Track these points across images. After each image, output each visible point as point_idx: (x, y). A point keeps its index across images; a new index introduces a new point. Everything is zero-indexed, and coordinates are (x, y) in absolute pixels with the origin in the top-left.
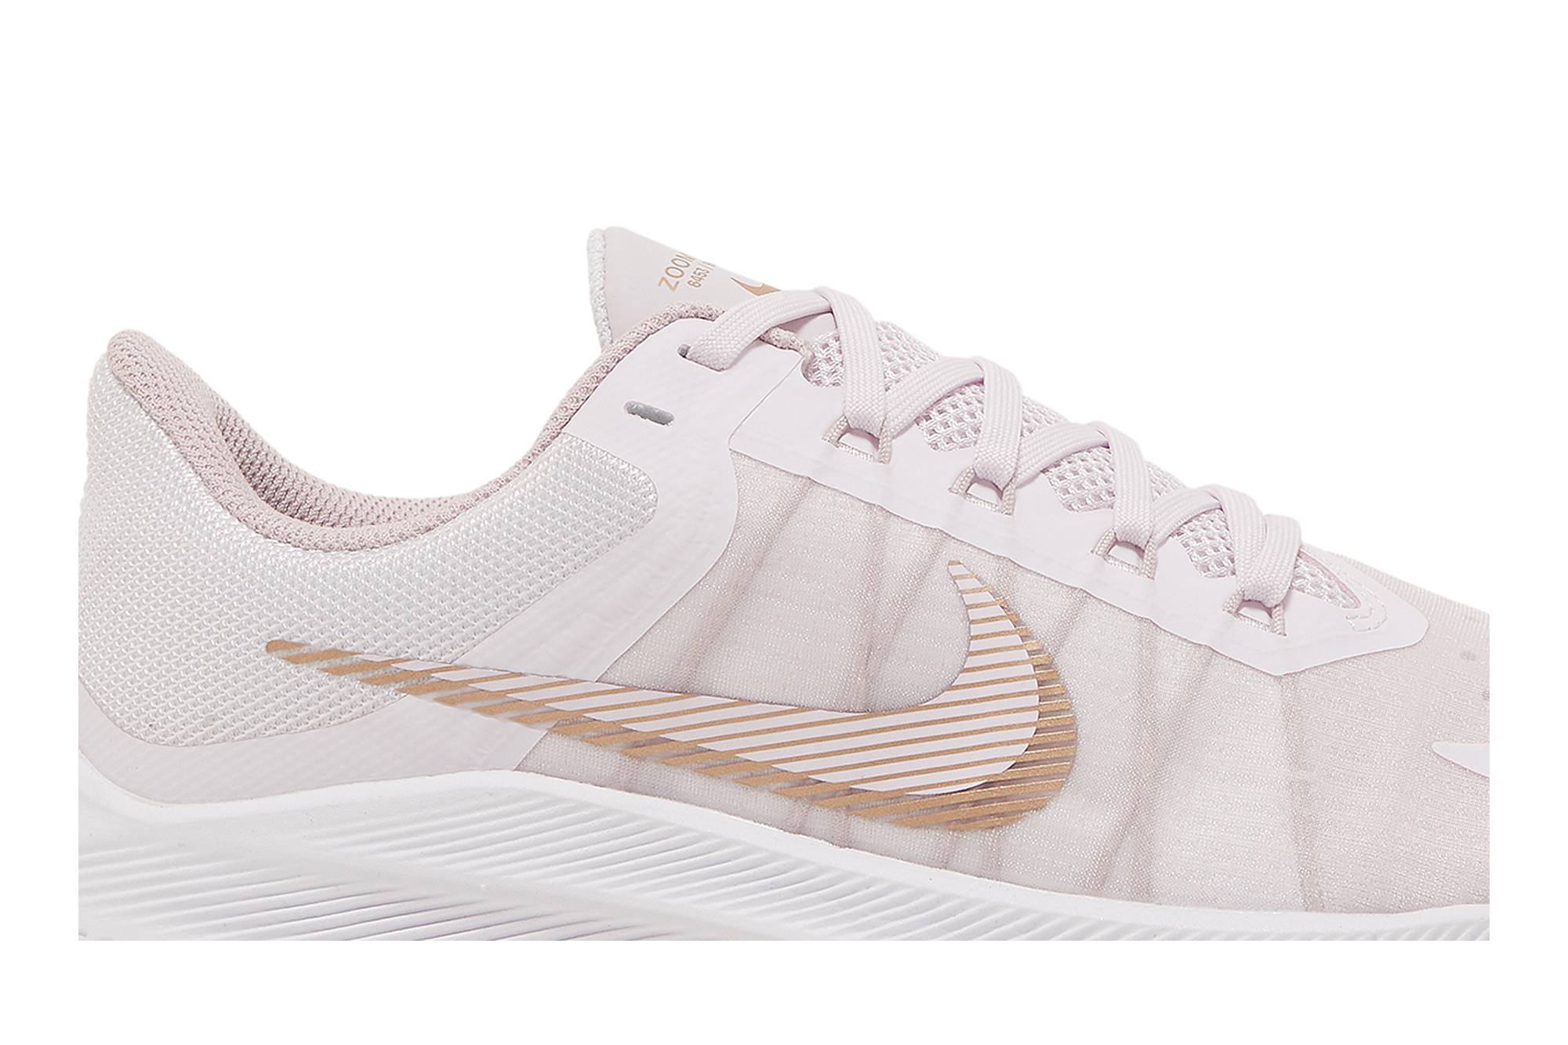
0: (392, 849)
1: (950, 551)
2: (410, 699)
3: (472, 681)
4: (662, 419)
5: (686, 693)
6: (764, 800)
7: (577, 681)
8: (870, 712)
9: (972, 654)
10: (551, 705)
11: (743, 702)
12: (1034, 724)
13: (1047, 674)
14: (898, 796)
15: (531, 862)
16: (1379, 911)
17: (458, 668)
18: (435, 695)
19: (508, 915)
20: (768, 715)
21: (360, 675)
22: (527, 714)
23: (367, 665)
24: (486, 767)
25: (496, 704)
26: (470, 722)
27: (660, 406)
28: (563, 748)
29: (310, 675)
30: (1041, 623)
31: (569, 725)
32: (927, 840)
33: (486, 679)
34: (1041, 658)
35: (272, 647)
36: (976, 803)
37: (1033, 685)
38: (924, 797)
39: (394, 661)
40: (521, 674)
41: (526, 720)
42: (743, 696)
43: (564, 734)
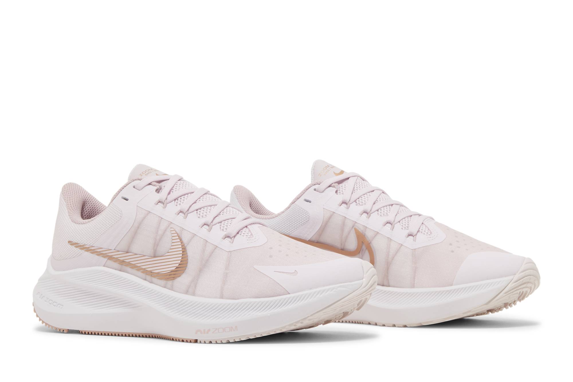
0: (87, 282)
1: (172, 226)
2: (86, 253)
3: (95, 249)
4: (127, 200)
5: (127, 252)
6: (140, 273)
7: (111, 250)
8: (155, 257)
9: (172, 246)
10: (107, 254)
11: (136, 254)
12: (180, 260)
13: (184, 250)
14: (158, 273)
15: (103, 284)
16: (233, 299)
17: (93, 247)
18: (90, 252)
19: (91, 293)
20: (139, 257)
21: (79, 248)
22: (104, 256)
23: (81, 246)
24: (99, 266)
25: (99, 254)
26: (95, 257)
27: (127, 197)
28: (110, 262)
29: (73, 247)
30: (185, 240)
31: (110, 258)
32: (163, 282)
33: (97, 249)
34: (183, 247)
35: (69, 242)
36: (170, 275)
37: (181, 252)
38: (162, 274)
39: (85, 245)
40: (102, 248)
41: (104, 257)
42: (136, 253)
43: (110, 260)
